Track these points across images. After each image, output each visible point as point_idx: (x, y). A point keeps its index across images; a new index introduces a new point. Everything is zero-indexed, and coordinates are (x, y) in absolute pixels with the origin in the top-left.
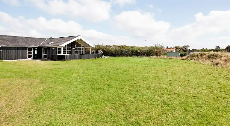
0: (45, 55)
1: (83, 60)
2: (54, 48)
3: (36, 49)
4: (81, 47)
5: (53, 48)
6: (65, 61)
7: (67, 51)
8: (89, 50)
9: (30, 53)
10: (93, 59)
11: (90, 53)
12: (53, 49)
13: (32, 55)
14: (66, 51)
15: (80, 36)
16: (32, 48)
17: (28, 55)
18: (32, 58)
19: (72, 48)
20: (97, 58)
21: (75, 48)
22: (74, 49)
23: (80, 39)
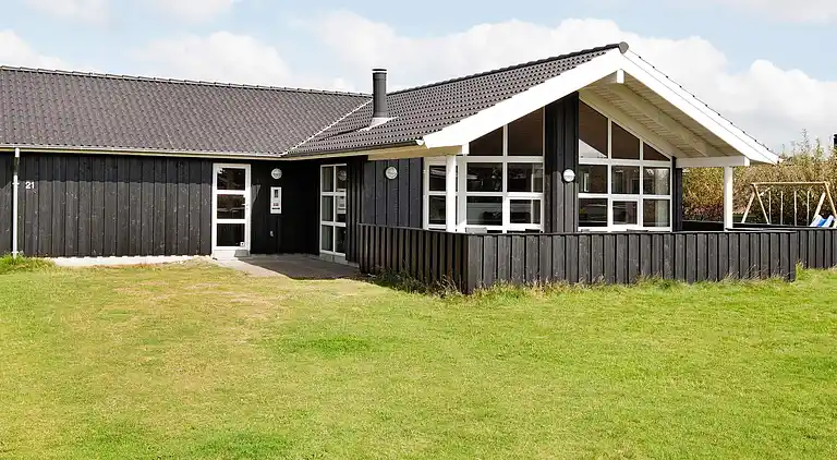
0: (334, 224)
1: (653, 290)
2: (397, 163)
3: (276, 174)
4: (641, 163)
5: (387, 164)
6: (466, 291)
7: (508, 197)
8: (719, 185)
9: (232, 207)
10: (756, 282)
11: (729, 223)
12: (392, 173)
13: (247, 221)
14: (500, 200)
15: (622, 47)
16: (248, 169)
17: (216, 221)
18: (246, 245)
19: (552, 167)
20: (799, 267)
21: (575, 166)
22: (569, 175)
23: (620, 79)
